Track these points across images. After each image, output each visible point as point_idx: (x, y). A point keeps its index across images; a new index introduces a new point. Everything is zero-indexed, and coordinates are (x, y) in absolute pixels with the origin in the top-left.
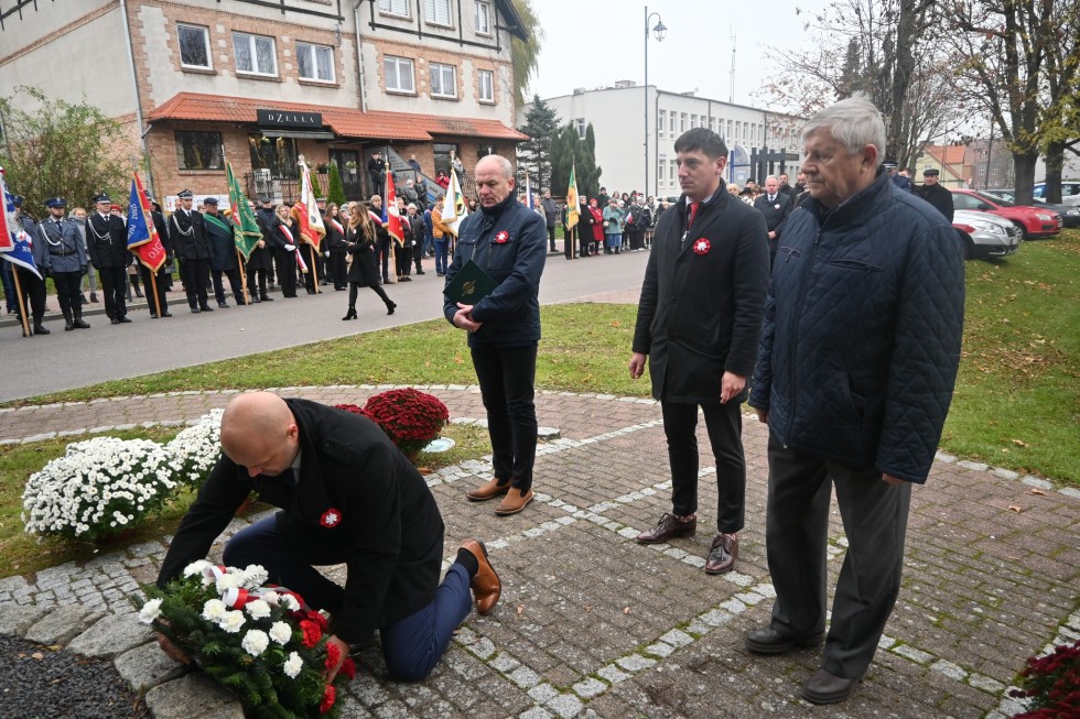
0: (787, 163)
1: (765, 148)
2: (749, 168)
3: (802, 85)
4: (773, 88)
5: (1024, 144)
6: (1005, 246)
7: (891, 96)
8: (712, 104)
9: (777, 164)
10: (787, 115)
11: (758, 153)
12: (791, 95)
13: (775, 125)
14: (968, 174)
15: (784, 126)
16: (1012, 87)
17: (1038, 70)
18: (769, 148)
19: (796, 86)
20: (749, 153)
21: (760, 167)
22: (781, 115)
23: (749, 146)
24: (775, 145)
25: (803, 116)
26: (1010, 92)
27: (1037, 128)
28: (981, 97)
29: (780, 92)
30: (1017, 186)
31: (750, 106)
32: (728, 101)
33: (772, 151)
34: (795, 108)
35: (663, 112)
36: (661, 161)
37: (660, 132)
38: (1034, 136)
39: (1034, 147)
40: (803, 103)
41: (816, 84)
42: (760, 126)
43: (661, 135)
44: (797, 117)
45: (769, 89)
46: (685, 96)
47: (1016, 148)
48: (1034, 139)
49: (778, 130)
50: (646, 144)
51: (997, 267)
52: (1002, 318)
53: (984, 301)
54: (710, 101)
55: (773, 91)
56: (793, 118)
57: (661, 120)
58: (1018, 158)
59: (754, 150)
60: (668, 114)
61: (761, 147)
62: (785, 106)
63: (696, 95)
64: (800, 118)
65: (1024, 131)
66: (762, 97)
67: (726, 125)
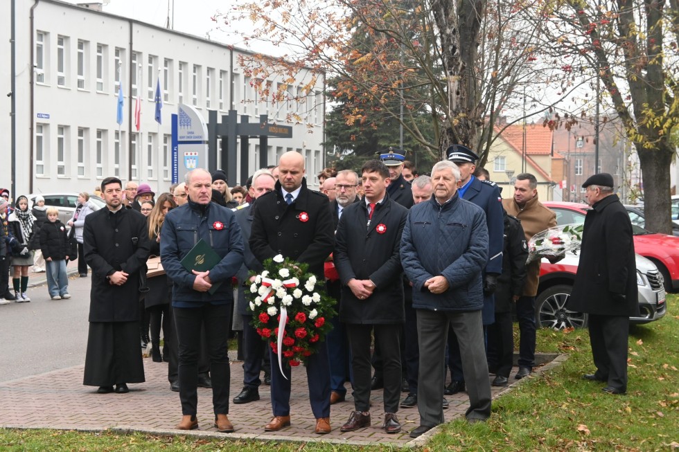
0: (271, 141)
1: (233, 113)
2: (206, 146)
3: (305, 12)
4: (255, 13)
5: (651, 133)
6: (648, 305)
7: (456, 42)
8: (135, 27)
9: (254, 142)
10: (281, 61)
11: (219, 121)
12: (287, 26)
13: (260, 76)
14: (561, 173)
15: (276, 78)
16: (626, 40)
17: (660, 16)
18: (240, 113)
19: (294, 11)
20: (204, 119)
21: (224, 145)
22: (269, 60)
23: (204, 107)
24: (252, 109)
25: (308, 63)
26: (625, 48)
27: (667, 109)
28: (583, 53)
29: (268, 20)
30: (646, 199)
31: (203, 36)
32: (163, 25)
33: (245, 118)
34: (294, 50)
35: (43, 34)
36: (40, 126)
37: (37, 71)
38: (665, 120)
39: (665, 137)
40: (308, 42)
41: (330, 10)
42: (223, 72)
43: (40, 77)
44: (300, 65)
45: (247, 12)
46: (84, 8)
47: (640, 138)
48: (667, 125)
49: (264, 84)
50: (12, 95)
51: (640, 342)
52: (668, 441)
53: (634, 409)
54: (131, 21)
55: (254, 17)
56: (292, 67)
57: (40, 48)
58: (644, 156)
59: (213, 114)
60: (54, 39)
61: (225, 111)
62: (276, 44)
63: (105, 9)
64: (303, 67)
65: (650, 112)
66: (235, 25)
67: (161, 67)
